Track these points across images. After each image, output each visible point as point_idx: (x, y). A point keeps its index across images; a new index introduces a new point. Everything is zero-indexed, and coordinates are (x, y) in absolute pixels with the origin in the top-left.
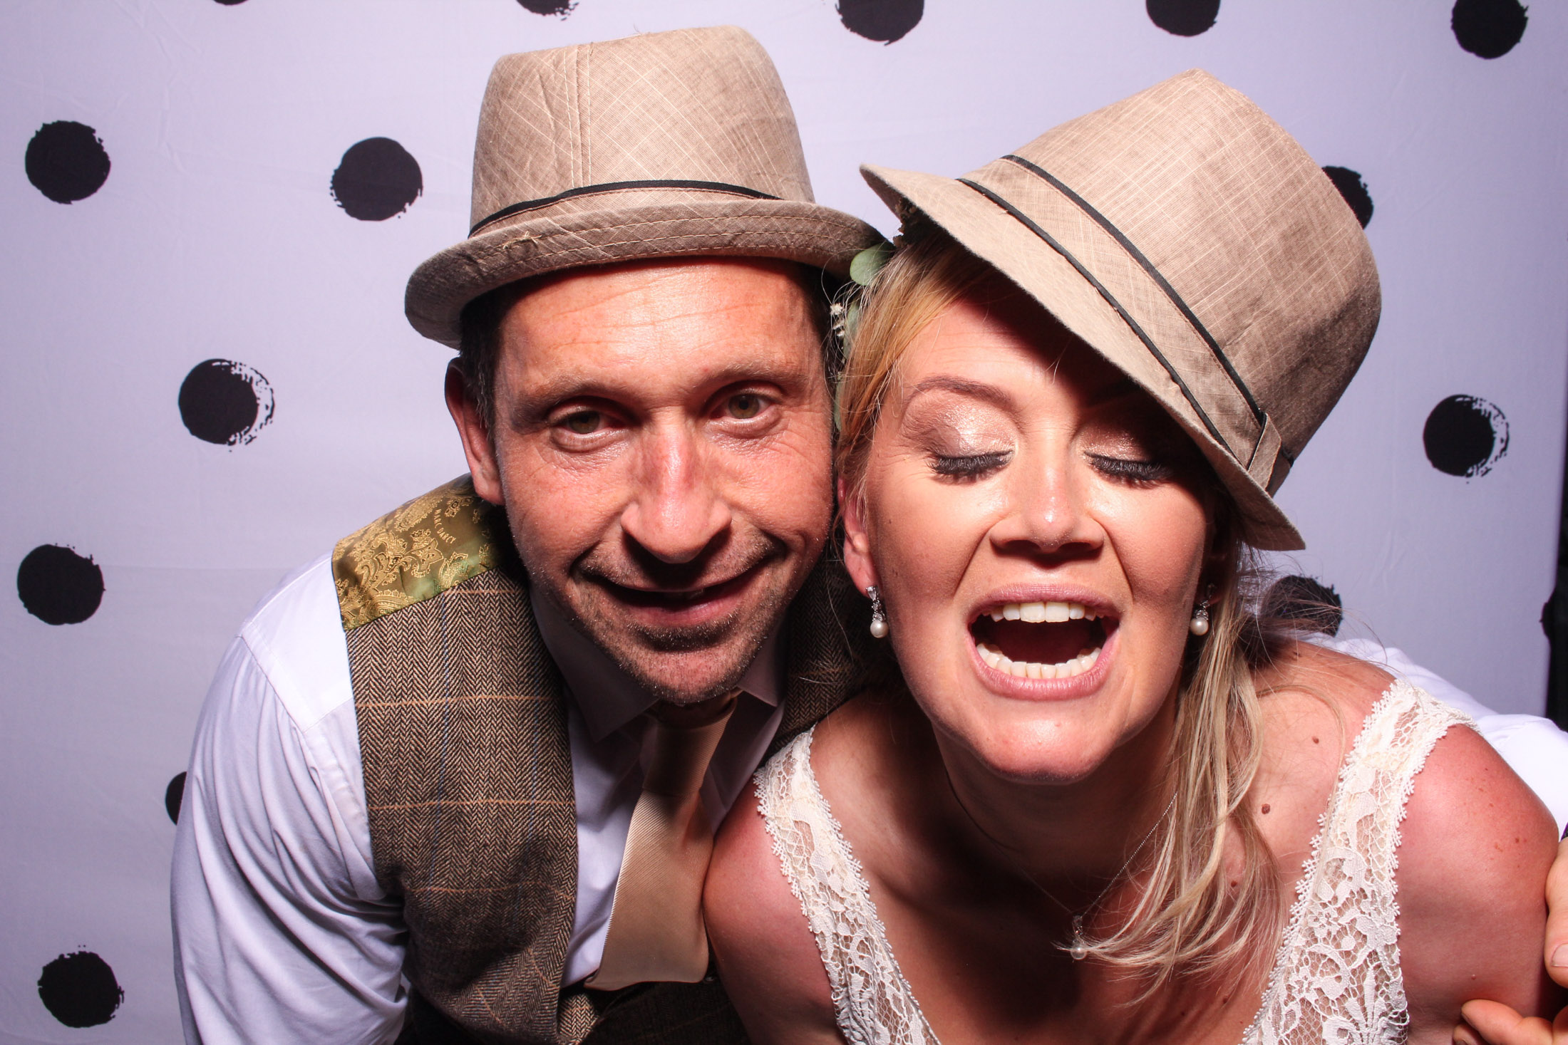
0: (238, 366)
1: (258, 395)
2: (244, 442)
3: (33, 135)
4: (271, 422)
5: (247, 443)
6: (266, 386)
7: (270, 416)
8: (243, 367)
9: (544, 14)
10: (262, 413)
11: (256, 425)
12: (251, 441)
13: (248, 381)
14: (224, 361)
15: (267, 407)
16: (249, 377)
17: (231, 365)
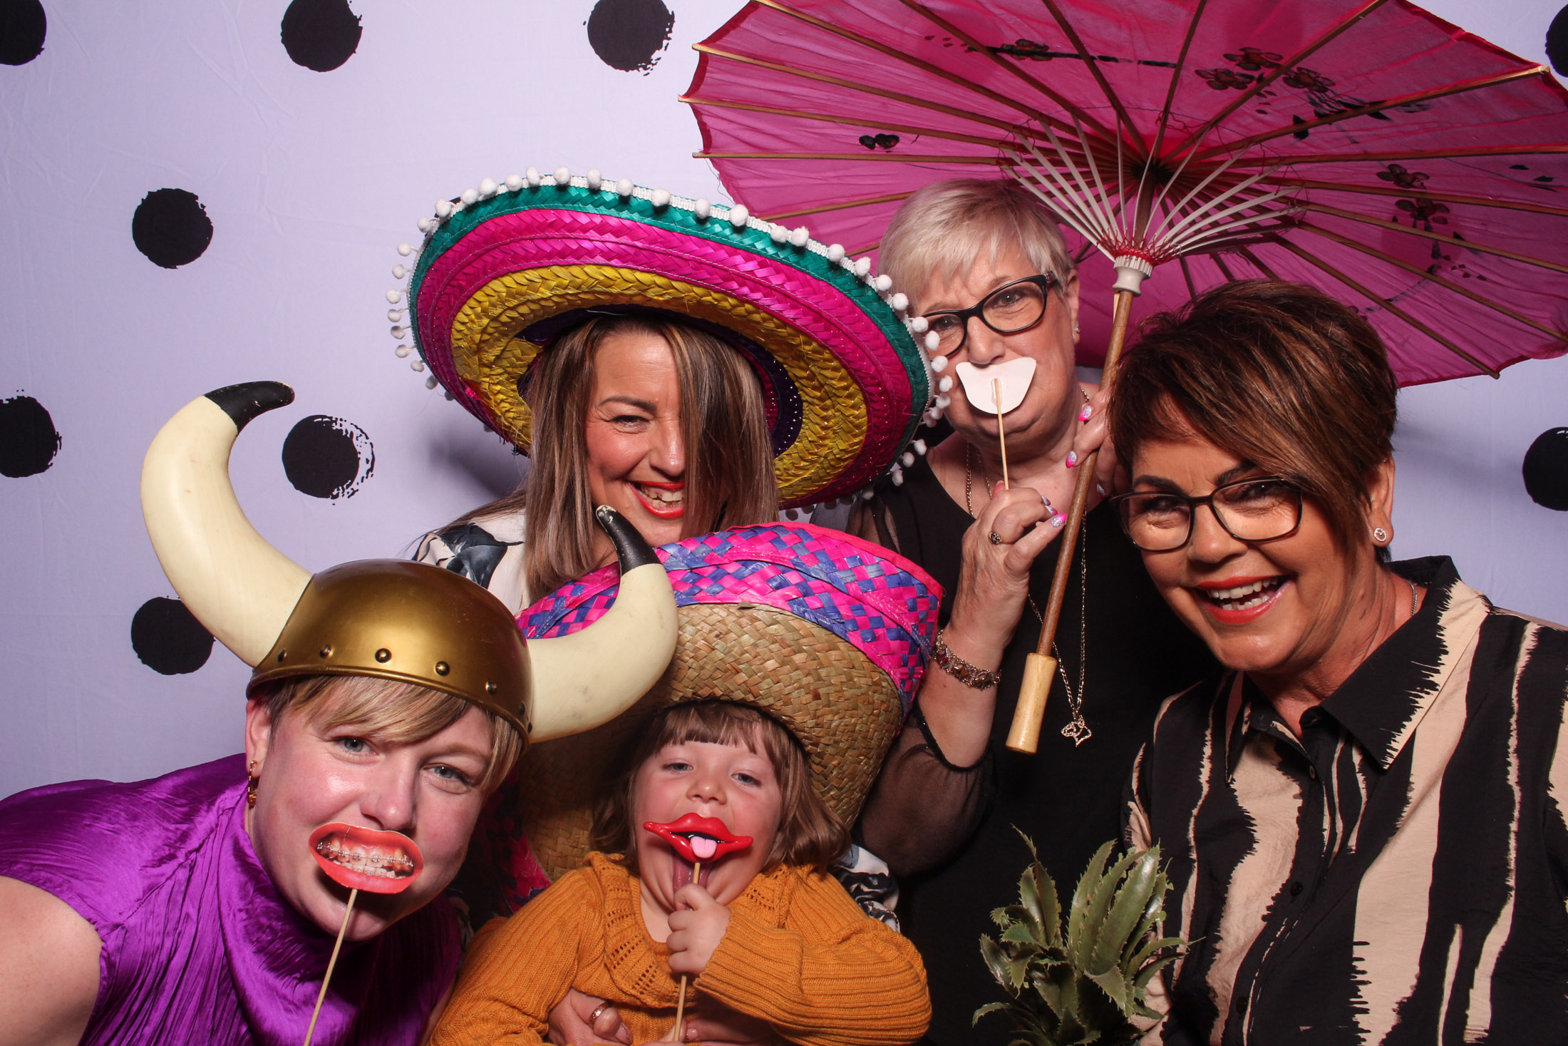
0: (339, 422)
1: (358, 449)
2: (346, 495)
3: (140, 203)
4: (372, 475)
5: (349, 497)
6: (367, 441)
7: (371, 470)
8: (342, 422)
9: (627, 71)
10: (363, 467)
11: (358, 479)
12: (353, 494)
13: (348, 436)
14: (325, 417)
15: (367, 461)
16: (349, 432)
17: (332, 421)
